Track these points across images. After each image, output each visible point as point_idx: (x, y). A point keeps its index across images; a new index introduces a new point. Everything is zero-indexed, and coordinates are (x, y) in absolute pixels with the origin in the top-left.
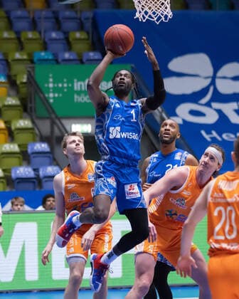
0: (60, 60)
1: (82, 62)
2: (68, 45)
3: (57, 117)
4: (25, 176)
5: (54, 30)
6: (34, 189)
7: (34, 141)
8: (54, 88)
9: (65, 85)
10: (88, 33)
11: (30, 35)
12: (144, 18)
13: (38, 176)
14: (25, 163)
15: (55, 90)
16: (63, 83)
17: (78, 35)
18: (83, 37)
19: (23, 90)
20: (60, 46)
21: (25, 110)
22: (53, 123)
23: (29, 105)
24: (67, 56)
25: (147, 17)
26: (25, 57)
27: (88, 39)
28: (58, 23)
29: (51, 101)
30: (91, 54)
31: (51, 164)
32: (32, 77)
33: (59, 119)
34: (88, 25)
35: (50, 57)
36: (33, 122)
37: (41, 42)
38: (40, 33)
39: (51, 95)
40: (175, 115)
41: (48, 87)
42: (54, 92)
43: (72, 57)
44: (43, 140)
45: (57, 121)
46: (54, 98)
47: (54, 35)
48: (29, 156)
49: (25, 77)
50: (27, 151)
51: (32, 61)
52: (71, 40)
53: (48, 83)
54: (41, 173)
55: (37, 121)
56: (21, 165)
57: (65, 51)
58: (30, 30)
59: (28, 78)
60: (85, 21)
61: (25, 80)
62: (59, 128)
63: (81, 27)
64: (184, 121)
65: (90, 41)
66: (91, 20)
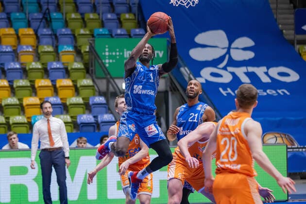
0: (114, 35)
1: (130, 36)
2: (120, 23)
3: (111, 78)
4: (87, 122)
5: (109, 12)
6: (94, 131)
7: (94, 95)
8: (109, 55)
9: (118, 54)
10: (135, 15)
11: (92, 16)
12: (177, 3)
13: (97, 121)
14: (87, 112)
15: (110, 57)
16: (116, 52)
17: (127, 16)
18: (131, 18)
19: (86, 57)
20: (113, 24)
21: (88, 72)
22: (108, 82)
23: (91, 69)
24: (119, 31)
25: (179, 3)
26: (88, 32)
27: (135, 19)
28: (112, 8)
29: (107, 65)
30: (137, 30)
31: (106, 113)
32: (93, 48)
33: (113, 78)
34: (135, 9)
35: (107, 33)
36: (93, 81)
37: (100, 21)
38: (99, 14)
39: (107, 61)
40: (200, 76)
41: (105, 55)
42: (109, 59)
43: (122, 33)
44: (101, 94)
45: (112, 80)
46: (109, 63)
47: (109, 16)
48: (90, 106)
49: (88, 47)
50: (88, 103)
51: (93, 36)
52: (122, 19)
53: (105, 52)
54: (99, 120)
55: (96, 80)
56: (84, 113)
57: (118, 28)
58: (91, 12)
59: (90, 49)
60: (132, 6)
61: (87, 50)
62: (113, 86)
63: (130, 10)
64: (206, 80)
65: (136, 21)
66: (137, 5)
